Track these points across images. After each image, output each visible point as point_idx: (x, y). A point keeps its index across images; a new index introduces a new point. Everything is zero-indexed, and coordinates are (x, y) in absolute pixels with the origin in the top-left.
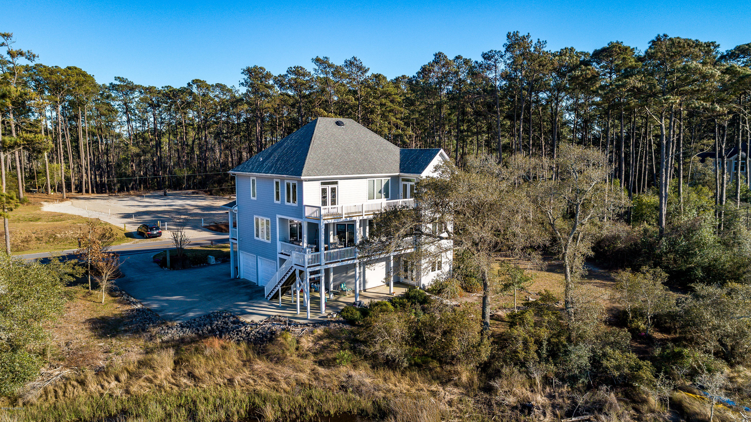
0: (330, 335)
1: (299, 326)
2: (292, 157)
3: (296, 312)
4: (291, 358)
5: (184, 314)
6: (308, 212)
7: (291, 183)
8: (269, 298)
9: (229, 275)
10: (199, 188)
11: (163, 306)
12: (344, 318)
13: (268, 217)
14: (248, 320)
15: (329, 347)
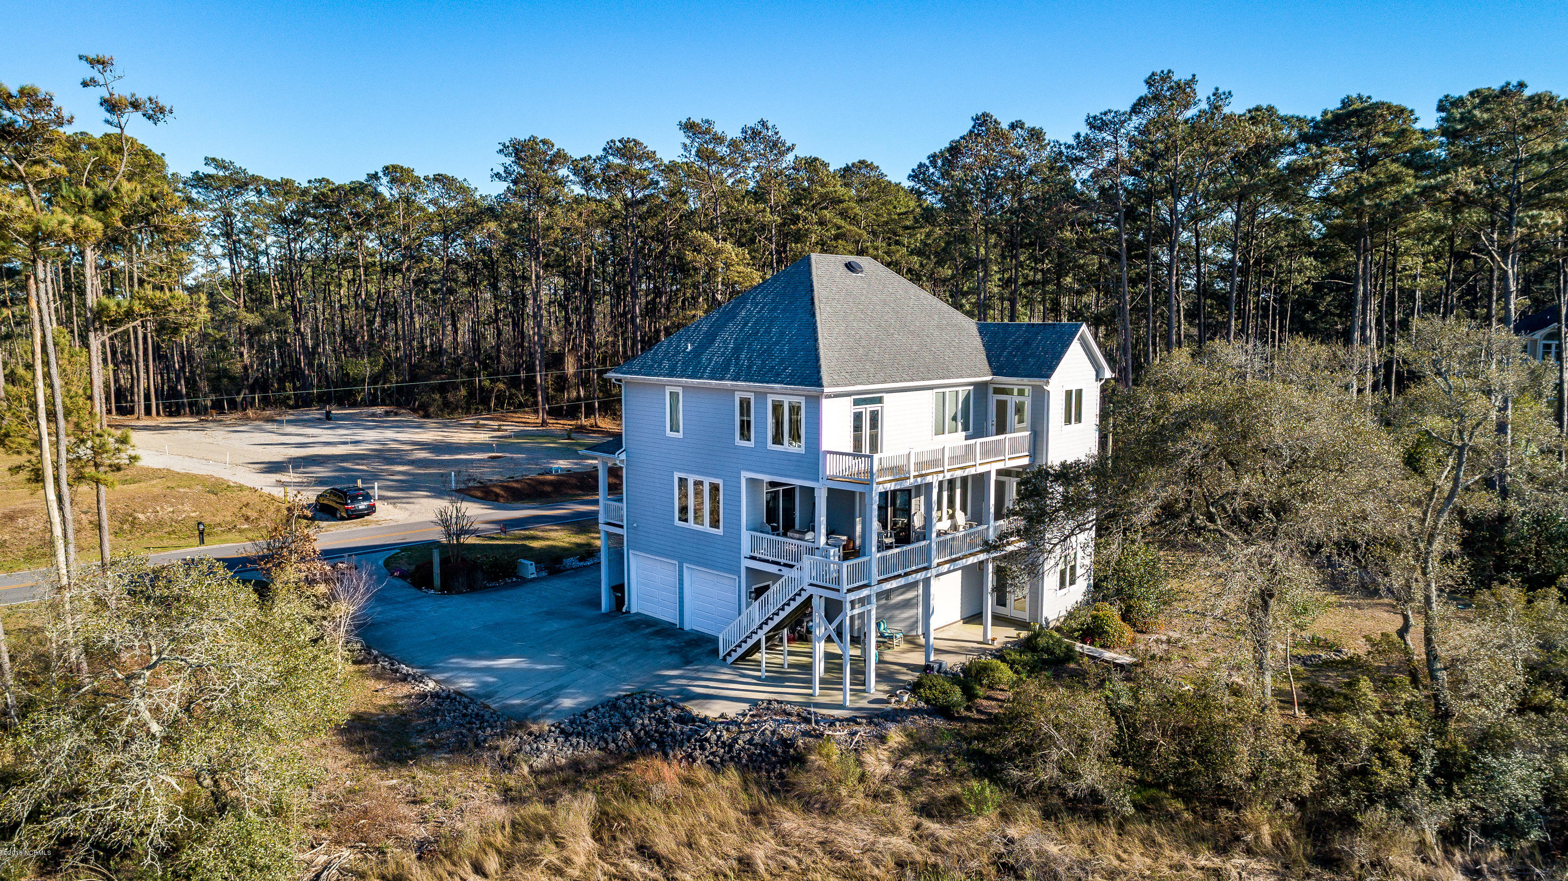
0: (919, 745)
1: (838, 724)
2: (777, 343)
3: (810, 691)
4: (853, 801)
5: (549, 702)
6: (833, 467)
7: (786, 401)
8: (730, 660)
9: (598, 605)
10: (399, 405)
11: (486, 684)
12: (927, 701)
13: (716, 476)
14: (713, 711)
15: (927, 772)
